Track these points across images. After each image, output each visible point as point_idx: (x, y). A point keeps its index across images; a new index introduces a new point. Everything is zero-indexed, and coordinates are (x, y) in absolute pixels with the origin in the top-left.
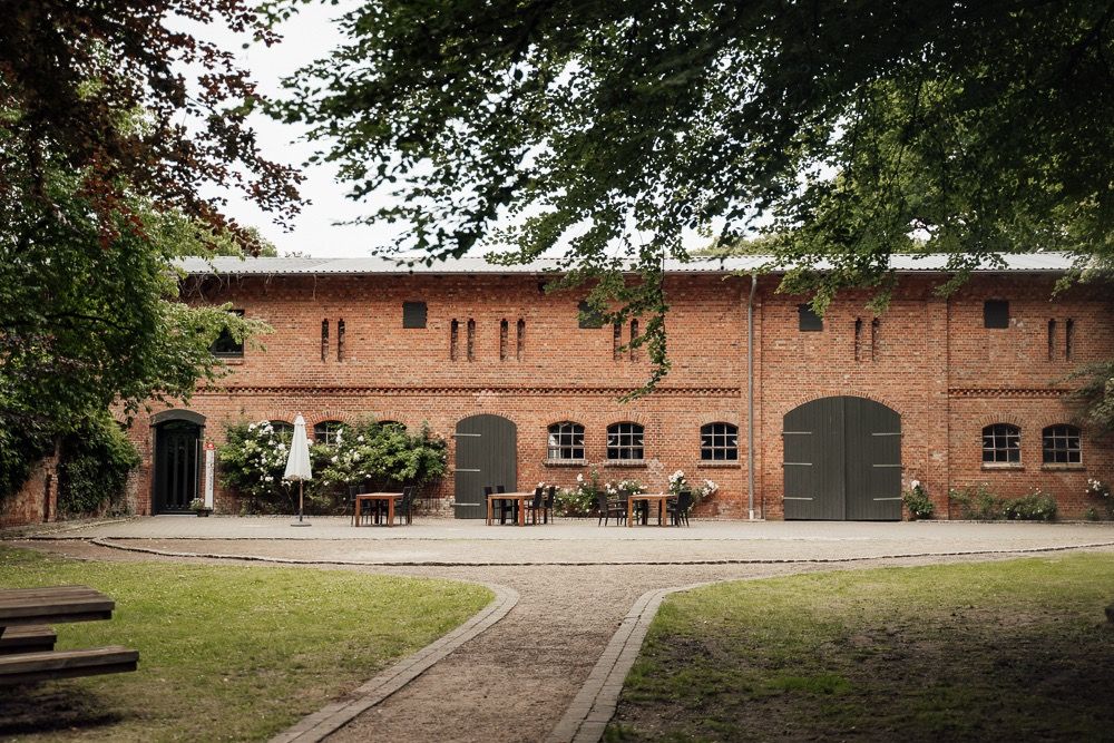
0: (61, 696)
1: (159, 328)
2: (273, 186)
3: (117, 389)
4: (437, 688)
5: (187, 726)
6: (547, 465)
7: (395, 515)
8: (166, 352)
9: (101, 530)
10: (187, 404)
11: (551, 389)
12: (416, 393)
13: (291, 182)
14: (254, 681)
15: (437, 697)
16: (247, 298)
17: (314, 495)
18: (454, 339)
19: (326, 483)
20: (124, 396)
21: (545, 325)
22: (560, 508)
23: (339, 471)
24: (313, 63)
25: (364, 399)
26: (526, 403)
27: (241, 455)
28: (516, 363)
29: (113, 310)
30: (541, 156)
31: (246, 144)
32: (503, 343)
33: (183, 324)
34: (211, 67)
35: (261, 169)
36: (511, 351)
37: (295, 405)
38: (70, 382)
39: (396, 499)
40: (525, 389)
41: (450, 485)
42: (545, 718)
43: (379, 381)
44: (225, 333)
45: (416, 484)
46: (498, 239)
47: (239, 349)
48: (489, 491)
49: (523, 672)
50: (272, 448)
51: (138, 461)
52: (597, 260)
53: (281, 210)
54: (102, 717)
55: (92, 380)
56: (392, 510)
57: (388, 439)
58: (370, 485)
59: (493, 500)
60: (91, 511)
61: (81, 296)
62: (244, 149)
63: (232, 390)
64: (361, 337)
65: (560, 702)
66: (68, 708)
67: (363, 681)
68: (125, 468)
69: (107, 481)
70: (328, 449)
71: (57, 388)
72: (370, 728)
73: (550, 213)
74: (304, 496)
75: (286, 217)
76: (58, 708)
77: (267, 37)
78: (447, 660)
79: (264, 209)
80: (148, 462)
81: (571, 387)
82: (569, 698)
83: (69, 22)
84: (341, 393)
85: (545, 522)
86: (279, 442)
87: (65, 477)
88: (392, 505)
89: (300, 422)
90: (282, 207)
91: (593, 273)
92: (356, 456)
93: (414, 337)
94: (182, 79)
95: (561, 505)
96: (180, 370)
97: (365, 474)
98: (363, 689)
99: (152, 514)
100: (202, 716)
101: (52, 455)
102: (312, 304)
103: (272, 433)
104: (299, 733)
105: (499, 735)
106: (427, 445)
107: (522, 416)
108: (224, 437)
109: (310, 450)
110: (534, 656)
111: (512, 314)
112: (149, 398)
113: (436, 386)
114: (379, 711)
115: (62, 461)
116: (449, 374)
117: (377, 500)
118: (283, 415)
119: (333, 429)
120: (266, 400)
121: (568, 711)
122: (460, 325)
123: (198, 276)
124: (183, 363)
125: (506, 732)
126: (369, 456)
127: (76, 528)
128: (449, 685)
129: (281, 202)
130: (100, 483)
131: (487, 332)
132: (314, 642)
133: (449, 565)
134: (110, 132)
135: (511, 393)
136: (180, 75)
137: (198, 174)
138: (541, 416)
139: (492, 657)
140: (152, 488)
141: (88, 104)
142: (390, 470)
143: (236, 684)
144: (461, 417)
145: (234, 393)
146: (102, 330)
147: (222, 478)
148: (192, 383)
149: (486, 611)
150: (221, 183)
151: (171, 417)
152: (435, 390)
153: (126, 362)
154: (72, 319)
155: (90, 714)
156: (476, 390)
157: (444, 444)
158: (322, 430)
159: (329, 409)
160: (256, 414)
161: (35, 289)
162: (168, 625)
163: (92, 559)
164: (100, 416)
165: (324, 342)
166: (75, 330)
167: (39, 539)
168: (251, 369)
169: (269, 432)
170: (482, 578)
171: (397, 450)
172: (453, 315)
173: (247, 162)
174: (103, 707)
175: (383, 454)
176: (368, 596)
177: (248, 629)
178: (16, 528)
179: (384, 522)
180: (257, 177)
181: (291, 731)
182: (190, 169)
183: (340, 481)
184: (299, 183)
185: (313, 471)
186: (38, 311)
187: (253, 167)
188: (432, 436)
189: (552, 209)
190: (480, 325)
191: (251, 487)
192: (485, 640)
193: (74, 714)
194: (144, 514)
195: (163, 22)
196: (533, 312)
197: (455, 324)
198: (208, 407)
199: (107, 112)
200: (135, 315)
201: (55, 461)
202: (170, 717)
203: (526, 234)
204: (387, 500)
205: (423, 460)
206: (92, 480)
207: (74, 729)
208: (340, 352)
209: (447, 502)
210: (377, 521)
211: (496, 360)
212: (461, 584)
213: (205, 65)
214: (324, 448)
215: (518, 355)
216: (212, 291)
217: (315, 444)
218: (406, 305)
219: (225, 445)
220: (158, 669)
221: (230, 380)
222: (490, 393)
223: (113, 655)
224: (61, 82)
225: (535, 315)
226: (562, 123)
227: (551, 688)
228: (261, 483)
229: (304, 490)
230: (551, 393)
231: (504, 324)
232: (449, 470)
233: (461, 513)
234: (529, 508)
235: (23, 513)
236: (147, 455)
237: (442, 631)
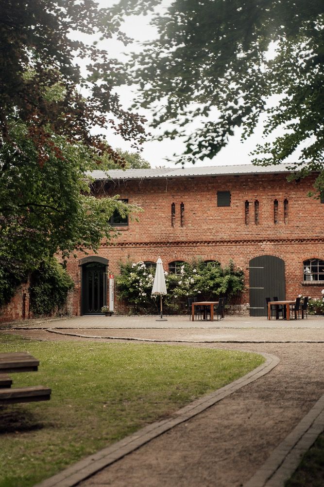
0: (14, 414)
1: (79, 210)
2: (130, 126)
3: (58, 245)
4: (222, 412)
5: (78, 431)
6: (303, 285)
7: (214, 314)
8: (84, 224)
9: (52, 324)
10: (96, 253)
11: (305, 240)
12: (225, 244)
13: (139, 123)
14: (120, 407)
15: (221, 417)
16: (129, 192)
17: (169, 303)
18: (247, 212)
19: (176, 297)
20: (62, 249)
21: (300, 202)
22: (311, 309)
23: (183, 289)
24: (143, 52)
25: (196, 248)
26: (290, 248)
27: (128, 281)
28: (283, 225)
29: (55, 201)
30: (284, 100)
31: (114, 103)
32: (275, 214)
33: (93, 207)
34: (95, 60)
35: (123, 116)
36: (280, 218)
37: (157, 252)
38: (33, 241)
39: (215, 305)
40: (289, 240)
41: (247, 297)
42: (282, 431)
43: (204, 237)
44: (116, 213)
45: (227, 297)
46: (260, 151)
47: (125, 221)
48: (268, 300)
49: (274, 404)
50: (145, 277)
51: (73, 285)
52: (318, 160)
53: (135, 139)
54: (33, 426)
55: (44, 241)
56: (212, 312)
57: (210, 271)
58: (200, 297)
59: (271, 305)
60: (48, 313)
61: (38, 194)
62: (113, 105)
63: (122, 244)
64: (194, 212)
65: (293, 422)
66: (16, 421)
67: (181, 408)
68: (66, 290)
69: (56, 297)
70: (176, 277)
71: (26, 245)
72: (179, 434)
73: (290, 134)
74: (163, 304)
75: (138, 143)
76: (11, 421)
77: (124, 40)
78: (231, 396)
79: (126, 139)
80: (78, 286)
81: (317, 238)
82: (298, 420)
83: (16, 39)
84: (183, 245)
85: (303, 318)
86: (149, 273)
87: (33, 295)
88: (212, 309)
89: (159, 261)
90: (135, 138)
91: (316, 168)
92: (192, 281)
93: (224, 211)
94: (78, 67)
95: (312, 308)
96: (91, 234)
97: (197, 291)
98: (179, 412)
99: (81, 315)
100: (87, 426)
101: (26, 282)
102: (165, 194)
103: (145, 268)
104: (137, 437)
105: (253, 440)
106: (233, 274)
107: (288, 256)
108: (118, 271)
109: (166, 277)
110: (282, 395)
111: (281, 196)
112: (75, 250)
113: (237, 239)
114: (186, 425)
115: (31, 286)
116: (245, 232)
117: (204, 306)
118: (151, 258)
119: (179, 266)
120: (141, 250)
121: (297, 427)
122: (250, 204)
123: (102, 181)
124: (93, 229)
125: (257, 438)
126: (199, 281)
127: (39, 322)
128: (229, 411)
129: (135, 135)
130: (52, 298)
131: (266, 208)
132: (157, 385)
133: (242, 342)
134: (40, 100)
135: (281, 243)
136: (77, 65)
137: (90, 122)
138: (299, 256)
139: (257, 395)
140: (80, 300)
141: (27, 85)
142: (212, 288)
143: (110, 409)
144: (251, 257)
145: (124, 246)
146: (49, 213)
147: (118, 294)
148: (98, 241)
149: (258, 369)
150: (102, 127)
151: (90, 260)
152: (236, 242)
153: (62, 230)
154: (33, 207)
155: (28, 425)
156: (260, 241)
157: (242, 273)
158: (173, 266)
159: (177, 254)
160: (136, 258)
161: (12, 190)
162: (79, 376)
163: (45, 339)
164: (50, 260)
165: (173, 216)
166: (35, 213)
167: (19, 329)
168: (132, 233)
169: (143, 268)
170: (260, 350)
171: (215, 277)
172: (246, 198)
173: (115, 112)
174: (36, 420)
175: (207, 280)
176: (193, 360)
177: (122, 378)
178: (8, 323)
179: (208, 318)
180: (121, 121)
181: (133, 436)
182: (85, 119)
183: (183, 295)
184: (143, 123)
185: (168, 290)
186: (14, 203)
187: (118, 116)
188: (235, 268)
189: (291, 132)
190: (262, 204)
191: (134, 299)
192: (255, 385)
193: (18, 424)
194: (77, 315)
195: (67, 35)
196: (293, 195)
197: (247, 203)
198: (110, 255)
199: (39, 89)
200: (66, 204)
201: (28, 286)
202: (70, 426)
203: (276, 147)
204: (209, 306)
205: (230, 282)
206: (48, 296)
207: (17, 432)
208: (182, 221)
209: (245, 306)
210: (204, 318)
211: (272, 224)
212: (246, 353)
213: (92, 59)
214: (174, 277)
215: (284, 220)
216: (110, 189)
217: (169, 274)
218: (219, 193)
219: (120, 276)
220: (69, 400)
221: (121, 239)
222: (268, 243)
223: (37, 391)
224: (12, 73)
225: (294, 196)
226: (296, 79)
227: (289, 414)
228: (140, 297)
229: (163, 300)
230: (304, 242)
231: (276, 202)
232: (246, 288)
233: (253, 313)
234: (293, 310)
235: (12, 315)
236: (78, 282)
237: (231, 380)
